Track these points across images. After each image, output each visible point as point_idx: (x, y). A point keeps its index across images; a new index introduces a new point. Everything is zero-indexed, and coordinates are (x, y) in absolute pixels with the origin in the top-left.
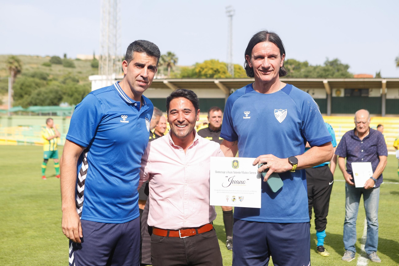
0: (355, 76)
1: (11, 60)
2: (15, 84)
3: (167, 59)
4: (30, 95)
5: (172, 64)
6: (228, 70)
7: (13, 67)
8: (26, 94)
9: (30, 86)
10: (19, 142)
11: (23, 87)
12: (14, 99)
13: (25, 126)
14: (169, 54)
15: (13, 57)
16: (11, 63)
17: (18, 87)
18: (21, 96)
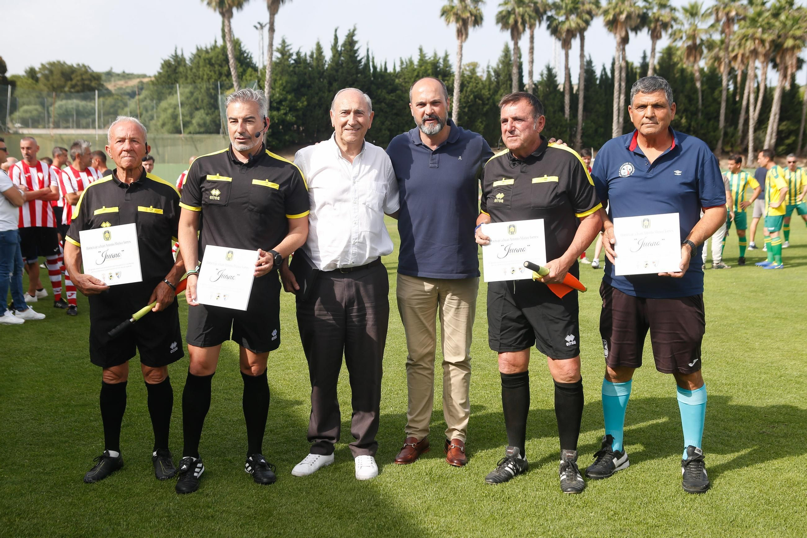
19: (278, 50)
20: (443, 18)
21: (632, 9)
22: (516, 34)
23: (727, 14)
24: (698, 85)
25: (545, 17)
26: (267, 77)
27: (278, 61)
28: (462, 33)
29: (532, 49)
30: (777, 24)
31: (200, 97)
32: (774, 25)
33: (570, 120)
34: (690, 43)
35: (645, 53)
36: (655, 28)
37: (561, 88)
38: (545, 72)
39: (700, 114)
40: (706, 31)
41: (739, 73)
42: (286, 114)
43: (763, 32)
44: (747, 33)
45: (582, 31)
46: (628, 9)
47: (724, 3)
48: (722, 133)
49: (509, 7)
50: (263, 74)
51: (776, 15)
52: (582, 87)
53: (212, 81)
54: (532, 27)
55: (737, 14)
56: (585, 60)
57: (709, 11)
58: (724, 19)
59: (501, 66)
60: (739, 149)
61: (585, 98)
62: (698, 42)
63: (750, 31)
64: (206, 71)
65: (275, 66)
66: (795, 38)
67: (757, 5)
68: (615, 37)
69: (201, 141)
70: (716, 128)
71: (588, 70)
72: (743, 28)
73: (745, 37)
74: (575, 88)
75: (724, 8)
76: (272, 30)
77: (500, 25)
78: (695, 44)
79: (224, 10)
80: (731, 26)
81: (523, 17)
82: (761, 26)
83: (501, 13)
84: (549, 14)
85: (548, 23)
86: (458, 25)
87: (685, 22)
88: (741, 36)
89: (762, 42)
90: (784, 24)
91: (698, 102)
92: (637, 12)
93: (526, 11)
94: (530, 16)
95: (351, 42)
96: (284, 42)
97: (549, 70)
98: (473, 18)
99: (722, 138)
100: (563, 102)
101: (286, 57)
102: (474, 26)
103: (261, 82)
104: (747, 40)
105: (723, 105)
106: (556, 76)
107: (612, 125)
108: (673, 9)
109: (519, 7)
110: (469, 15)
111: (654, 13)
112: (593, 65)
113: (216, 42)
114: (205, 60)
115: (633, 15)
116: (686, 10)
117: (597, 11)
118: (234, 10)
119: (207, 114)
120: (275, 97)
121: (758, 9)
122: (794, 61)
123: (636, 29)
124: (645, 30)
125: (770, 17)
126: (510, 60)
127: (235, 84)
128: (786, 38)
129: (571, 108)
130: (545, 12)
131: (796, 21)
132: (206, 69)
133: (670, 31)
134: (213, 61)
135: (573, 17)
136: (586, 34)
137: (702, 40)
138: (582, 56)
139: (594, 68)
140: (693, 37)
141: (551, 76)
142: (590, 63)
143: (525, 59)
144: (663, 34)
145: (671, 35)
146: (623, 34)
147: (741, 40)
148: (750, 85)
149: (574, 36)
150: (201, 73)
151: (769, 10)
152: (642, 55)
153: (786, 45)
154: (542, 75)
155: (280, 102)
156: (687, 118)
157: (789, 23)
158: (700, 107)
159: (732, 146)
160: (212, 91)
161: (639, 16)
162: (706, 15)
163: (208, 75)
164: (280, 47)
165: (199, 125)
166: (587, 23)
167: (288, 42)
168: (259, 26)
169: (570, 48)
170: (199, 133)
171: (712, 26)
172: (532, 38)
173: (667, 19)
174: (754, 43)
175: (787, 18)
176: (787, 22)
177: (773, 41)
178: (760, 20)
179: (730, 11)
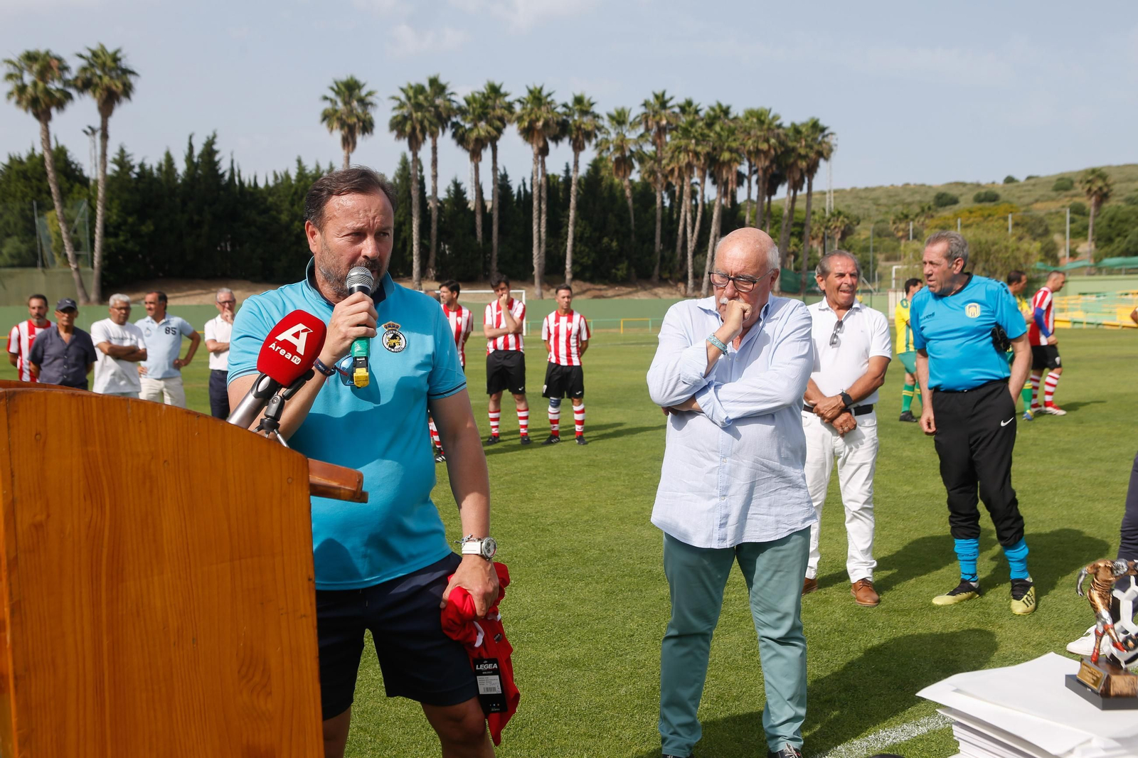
1: (1090, 177)
2: (1099, 219)
4: (1126, 237)
7: (1095, 188)
8: (1119, 235)
9: (1126, 221)
10: (1075, 322)
11: (1114, 224)
12: (1097, 247)
13: (1091, 294)
15: (1093, 171)
16: (1088, 182)
17: (1104, 223)
18: (1110, 240)
19: (115, 161)
20: (325, 124)
21: (550, 116)
22: (415, 144)
23: (658, 123)
24: (630, 202)
25: (449, 124)
26: (100, 195)
27: (115, 175)
28: (349, 142)
29: (435, 163)
30: (712, 134)
31: (12, 220)
32: (709, 136)
33: (483, 244)
34: (618, 155)
35: (567, 165)
36: (577, 137)
37: (471, 206)
38: (452, 188)
39: (633, 236)
40: (636, 142)
41: (677, 188)
42: (126, 241)
43: (697, 144)
44: (679, 145)
45: (493, 140)
46: (545, 115)
47: (653, 111)
48: (659, 257)
49: (405, 111)
50: (96, 191)
51: (710, 125)
52: (496, 205)
53: (28, 199)
54: (434, 136)
55: (668, 123)
56: (499, 173)
57: (638, 119)
58: (655, 129)
59: (398, 181)
60: (678, 276)
61: (500, 218)
62: (628, 154)
63: (683, 142)
64: (19, 187)
65: (110, 182)
66: (731, 150)
67: (690, 113)
68: (532, 147)
69: (11, 276)
70: (652, 252)
71: (502, 185)
72: (674, 140)
73: (678, 149)
74: (489, 206)
75: (654, 116)
76: (105, 136)
77: (395, 133)
78: (623, 156)
79: (39, 109)
80: (663, 137)
81: (421, 123)
82: (694, 137)
83: (395, 118)
84: (454, 120)
85: (453, 130)
86: (343, 132)
87: (612, 131)
88: (673, 148)
89: (697, 154)
90: (719, 135)
91: (630, 222)
92: (555, 119)
93: (425, 117)
94: (431, 123)
95: (209, 151)
96: (122, 151)
97: (457, 185)
98: (361, 124)
99: (658, 264)
100: (474, 223)
101: (125, 170)
102: (363, 134)
103: (93, 201)
104: (680, 152)
105: (659, 225)
106: (465, 193)
107: (532, 250)
108: (596, 116)
109: (416, 111)
110: (355, 120)
111: (575, 121)
112: (509, 179)
113: (33, 149)
114: (17, 172)
115: (551, 122)
116: (611, 117)
117: (510, 116)
118: (54, 111)
119: (22, 242)
120: (111, 220)
121: (691, 118)
122: (734, 177)
123: (556, 139)
124: (566, 140)
125: (704, 127)
126: (409, 174)
127: (57, 204)
128: (722, 150)
129: (483, 230)
130: (449, 118)
131: (732, 132)
132: (19, 184)
133: (594, 142)
134: (29, 174)
135: (483, 124)
136: (498, 143)
137: (631, 151)
138: (495, 169)
139: (510, 183)
140: (620, 148)
141: (458, 192)
142: (505, 177)
143: (427, 172)
144: (587, 144)
145: (597, 146)
146: (541, 144)
147: (673, 152)
148: (687, 203)
149: (484, 146)
150: (13, 189)
151: (702, 119)
152: (565, 168)
153: (722, 158)
154: (448, 191)
155: (118, 227)
156: (618, 241)
157: (724, 134)
158: (633, 228)
159: (670, 272)
160: (28, 212)
161: (558, 123)
162: (634, 125)
163: (22, 192)
164: (117, 157)
165: (12, 256)
166: (499, 131)
167: (128, 151)
168: (89, 131)
169: (481, 160)
170: (12, 266)
171: (642, 136)
172: (434, 149)
173: (590, 128)
174: (688, 155)
175: (722, 129)
176: (722, 133)
177: (708, 154)
178: (693, 130)
179: (661, 119)
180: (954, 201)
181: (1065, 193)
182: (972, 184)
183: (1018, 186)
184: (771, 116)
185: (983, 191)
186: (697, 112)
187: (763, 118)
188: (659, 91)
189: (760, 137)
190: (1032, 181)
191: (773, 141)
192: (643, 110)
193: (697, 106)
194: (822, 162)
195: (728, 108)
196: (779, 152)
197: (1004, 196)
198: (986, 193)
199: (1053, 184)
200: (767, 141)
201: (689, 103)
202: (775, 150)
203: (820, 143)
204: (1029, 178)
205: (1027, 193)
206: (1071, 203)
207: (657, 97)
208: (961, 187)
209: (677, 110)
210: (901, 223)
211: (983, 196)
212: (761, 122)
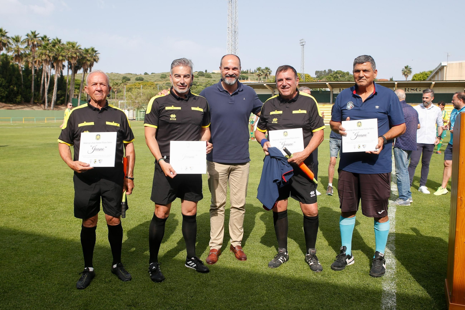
0: (378, 81)
3: (265, 71)
5: (268, 74)
6: (301, 77)
14: (267, 68)
24: (21, 73)
30: (55, 49)
32: (53, 50)
34: (16, 54)
40: (23, 50)
43: (49, 52)
44: (42, 52)
47: (31, 38)
48: (33, 94)
51: (54, 46)
55: (37, 44)
57: (24, 41)
58: (31, 45)
60: (41, 102)
62: (20, 53)
63: (44, 51)
66: (62, 56)
67: (45, 40)
70: (30, 92)
72: (40, 50)
75: (31, 40)
78: (18, 54)
80: (35, 48)
82: (48, 50)
87: (14, 44)
88: (40, 53)
89: (49, 56)
90: (58, 50)
91: (21, 80)
99: (33, 97)
104: (42, 55)
105: (33, 82)
108: (8, 38)
116: (14, 39)
121: (46, 42)
122: (62, 66)
125: (51, 46)
128: (59, 56)
131: (62, 49)
137: (22, 53)
140: (18, 51)
147: (40, 55)
148: (44, 74)
151: (51, 44)
153: (59, 59)
156: (17, 87)
157: (60, 50)
158: (22, 82)
159: (38, 100)
162: (23, 43)
171: (26, 47)
173: (6, 42)
174: (46, 56)
175: (59, 47)
176: (59, 49)
177: (54, 57)
178: (48, 47)
179: (34, 41)
180: (129, 80)
181: (164, 79)
182: (134, 74)
183: (149, 76)
184: (77, 45)
185: (139, 77)
186: (48, 40)
187: (74, 45)
188: (33, 31)
189: (73, 52)
190: (154, 75)
191: (78, 54)
192: (26, 37)
193: (48, 38)
194: (95, 63)
195: (60, 40)
196: (80, 58)
197: (145, 79)
198: (139, 78)
199: (161, 76)
200: (76, 53)
201: (45, 37)
202: (79, 57)
203: (95, 56)
204: (152, 73)
205: (152, 78)
206: (166, 82)
207: (32, 33)
208: (130, 75)
209: (40, 39)
210: (115, 86)
211: (138, 79)
212: (73, 47)
